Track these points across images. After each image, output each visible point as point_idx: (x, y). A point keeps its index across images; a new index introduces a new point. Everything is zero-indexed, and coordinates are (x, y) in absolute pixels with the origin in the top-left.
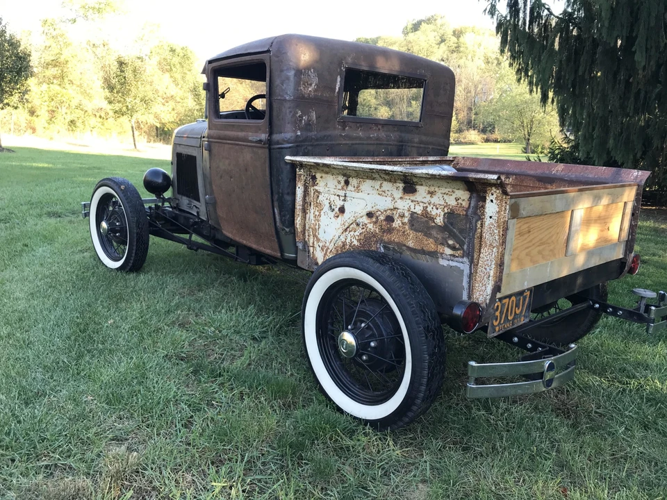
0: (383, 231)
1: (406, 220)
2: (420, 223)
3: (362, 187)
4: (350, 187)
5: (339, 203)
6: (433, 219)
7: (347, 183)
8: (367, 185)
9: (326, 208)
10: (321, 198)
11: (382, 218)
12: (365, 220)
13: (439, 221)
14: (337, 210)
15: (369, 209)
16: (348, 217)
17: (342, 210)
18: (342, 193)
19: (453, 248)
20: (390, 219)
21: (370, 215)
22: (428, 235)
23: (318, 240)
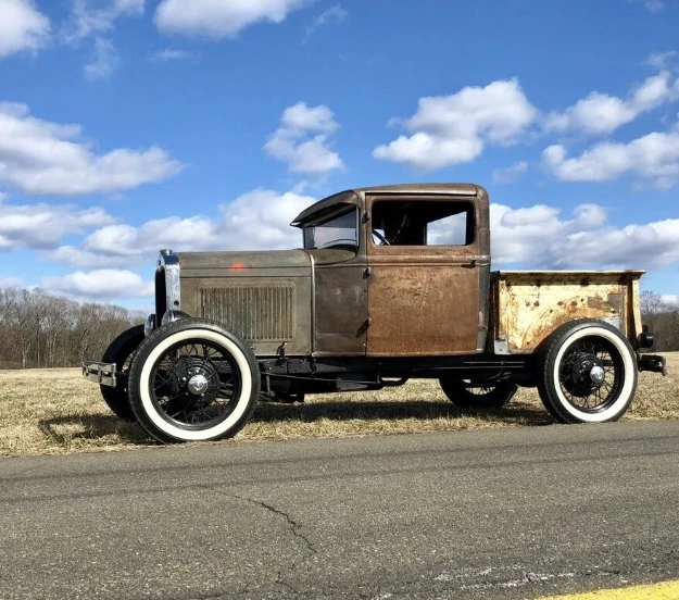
0: (570, 312)
1: (585, 302)
2: (594, 303)
3: (551, 287)
4: (542, 288)
5: (533, 300)
6: (601, 299)
7: (538, 285)
8: (556, 285)
9: (523, 305)
10: (516, 299)
11: (569, 303)
12: (557, 307)
13: (605, 299)
14: (532, 305)
15: (558, 301)
16: (541, 308)
17: (537, 304)
18: (536, 293)
19: (614, 312)
20: (574, 304)
21: (560, 304)
22: (599, 309)
23: (516, 329)
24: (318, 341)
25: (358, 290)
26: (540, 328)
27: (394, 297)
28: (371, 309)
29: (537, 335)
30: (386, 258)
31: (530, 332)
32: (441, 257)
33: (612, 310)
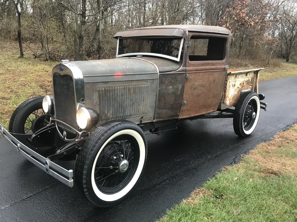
0: (242, 87)
1: (246, 82)
2: (248, 82)
3: (239, 77)
4: (237, 78)
6: (249, 80)
7: (236, 77)
8: (240, 76)
9: (231, 86)
10: (230, 83)
12: (239, 86)
14: (233, 86)
16: (236, 87)
17: (235, 85)
18: (235, 80)
20: (243, 83)
21: (240, 84)
23: (228, 97)
24: (157, 114)
25: (180, 86)
26: (234, 95)
27: (195, 89)
28: (185, 96)
29: (233, 99)
30: (194, 68)
31: (231, 98)
32: (214, 67)
33: (251, 85)
